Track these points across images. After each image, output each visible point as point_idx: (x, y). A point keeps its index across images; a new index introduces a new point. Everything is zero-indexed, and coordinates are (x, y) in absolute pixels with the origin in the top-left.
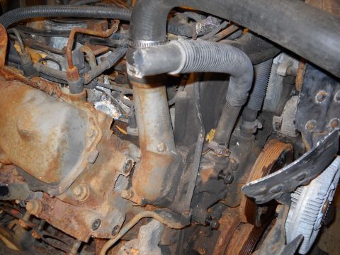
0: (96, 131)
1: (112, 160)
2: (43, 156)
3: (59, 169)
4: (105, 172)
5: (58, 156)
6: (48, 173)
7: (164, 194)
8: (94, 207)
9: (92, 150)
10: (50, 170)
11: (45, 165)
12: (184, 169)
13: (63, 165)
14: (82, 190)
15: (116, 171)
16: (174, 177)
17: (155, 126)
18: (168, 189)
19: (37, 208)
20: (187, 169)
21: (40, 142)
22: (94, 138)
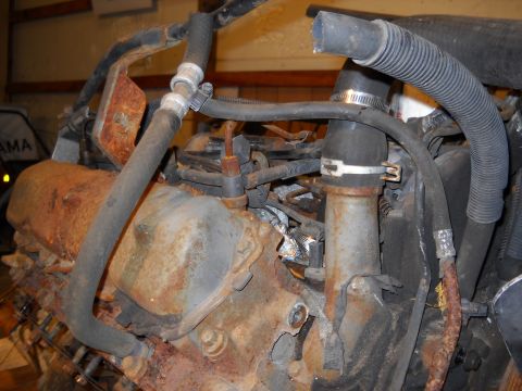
0: (253, 245)
1: (273, 304)
2: (162, 263)
3: (184, 291)
4: (259, 320)
5: (186, 266)
6: (166, 292)
7: (353, 373)
8: (231, 377)
9: (242, 271)
10: (169, 288)
11: (165, 279)
12: (394, 339)
13: (192, 285)
14: (216, 336)
15: (278, 322)
16: (375, 347)
17: (353, 255)
18: (360, 364)
19: (139, 367)
20: (398, 340)
21: (163, 242)
22: (248, 254)
